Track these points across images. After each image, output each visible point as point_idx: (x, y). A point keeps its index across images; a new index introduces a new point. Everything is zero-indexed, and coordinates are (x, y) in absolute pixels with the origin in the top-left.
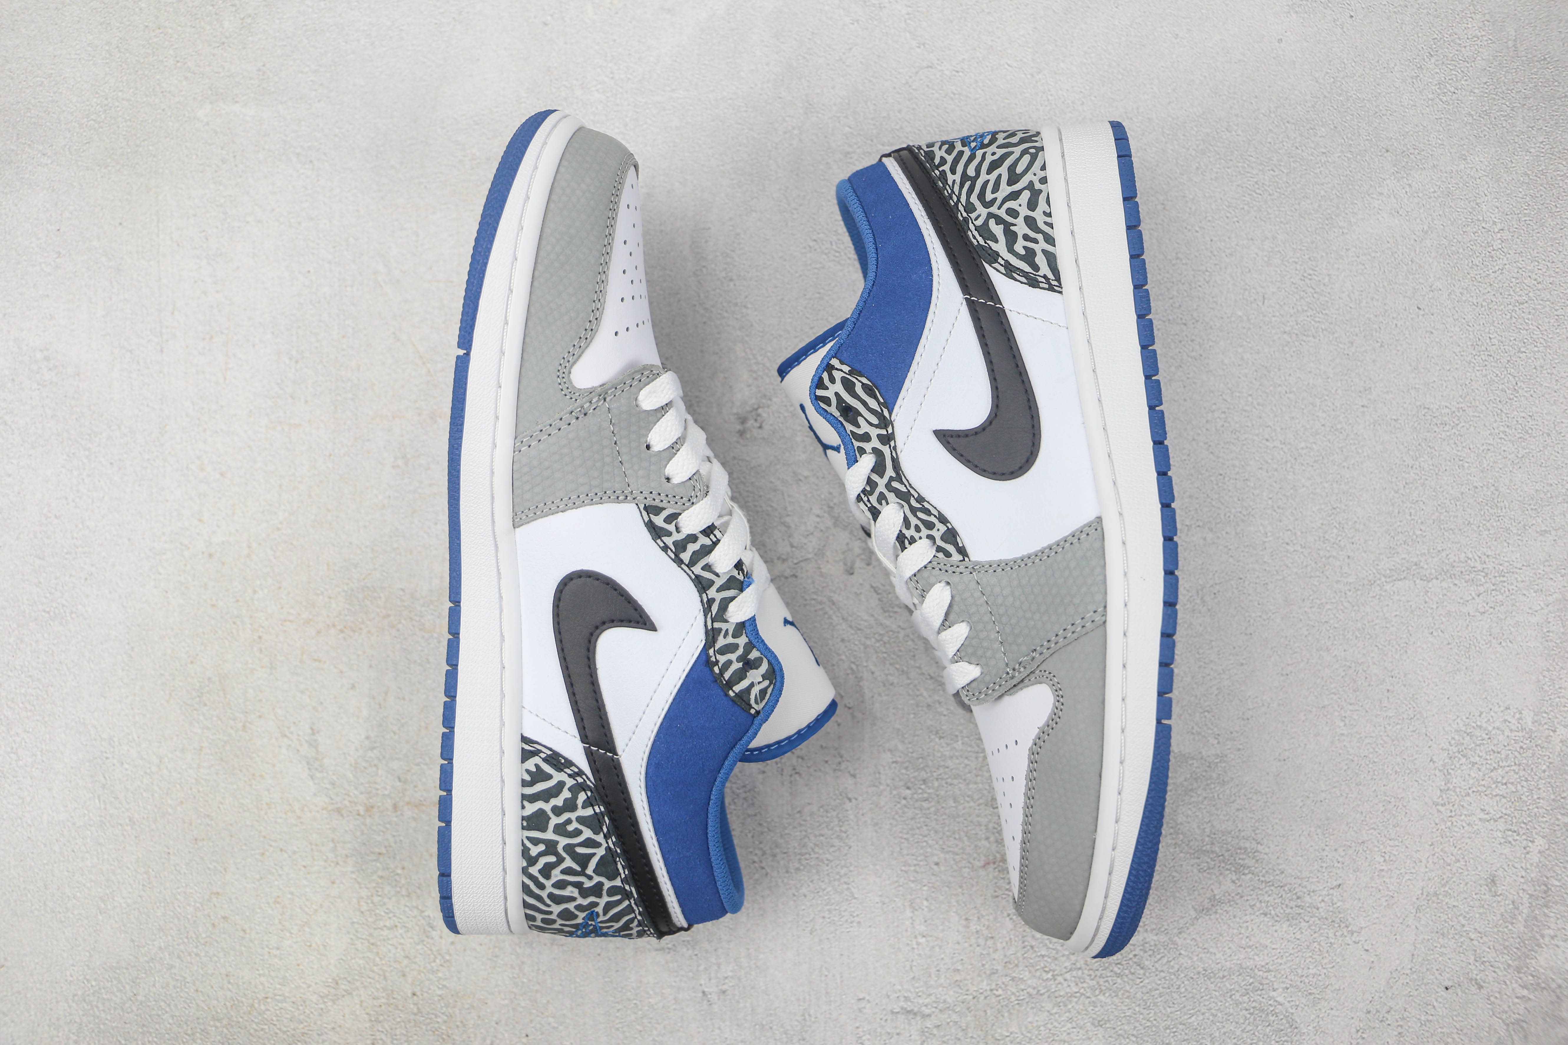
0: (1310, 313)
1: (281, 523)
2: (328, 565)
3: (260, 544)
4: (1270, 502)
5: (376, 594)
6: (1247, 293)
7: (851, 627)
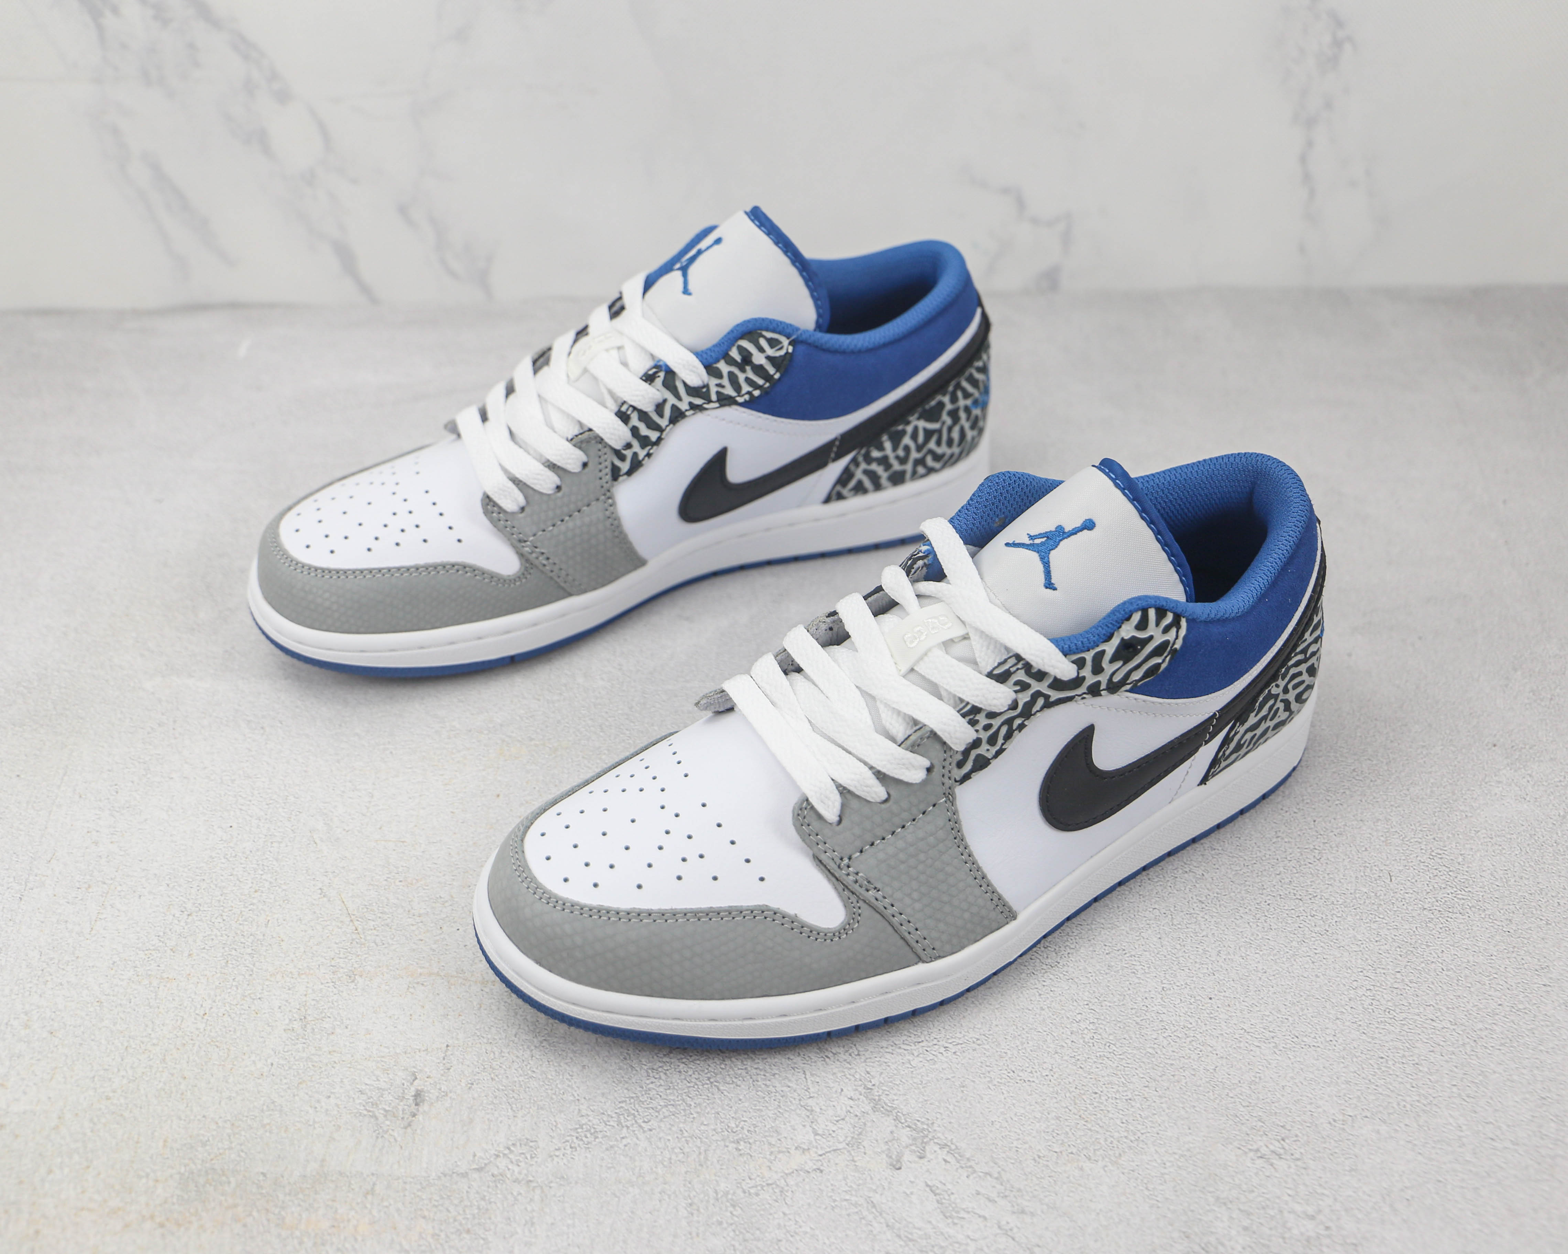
0: (1449, 890)
1: (114, 1092)
2: (165, 1141)
3: (77, 1115)
4: (1454, 1089)
5: (224, 1178)
6: (1368, 870)
7: (899, 1236)
